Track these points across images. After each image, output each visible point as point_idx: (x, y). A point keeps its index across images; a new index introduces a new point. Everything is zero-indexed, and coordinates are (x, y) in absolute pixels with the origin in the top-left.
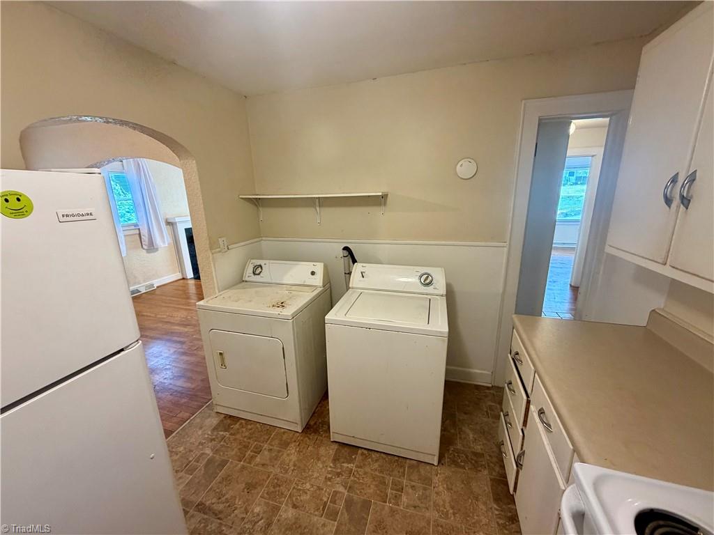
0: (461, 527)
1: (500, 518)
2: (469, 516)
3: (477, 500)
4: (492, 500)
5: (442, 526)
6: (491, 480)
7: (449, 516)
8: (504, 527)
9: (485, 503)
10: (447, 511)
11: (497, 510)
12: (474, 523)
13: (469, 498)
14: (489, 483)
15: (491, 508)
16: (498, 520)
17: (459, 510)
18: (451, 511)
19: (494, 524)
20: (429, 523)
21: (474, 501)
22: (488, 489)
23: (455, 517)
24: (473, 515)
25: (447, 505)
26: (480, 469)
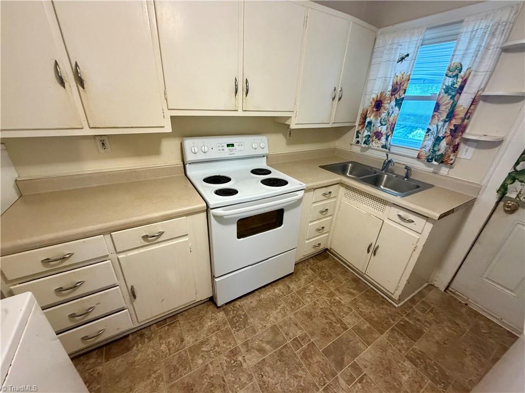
0: (163, 362)
1: (144, 342)
2: (152, 361)
3: (134, 362)
4: (129, 352)
5: (170, 375)
6: (108, 360)
7: (158, 374)
8: (150, 338)
9: (135, 356)
10: (155, 378)
11: (137, 347)
12: (156, 355)
13: (135, 369)
14: (111, 361)
15: (138, 350)
16: (146, 342)
17: (149, 370)
18: (153, 376)
19: (151, 344)
20: (173, 386)
21: (136, 364)
22: (119, 360)
23: (157, 371)
24: (149, 359)
25: (149, 382)
26: (96, 375)
